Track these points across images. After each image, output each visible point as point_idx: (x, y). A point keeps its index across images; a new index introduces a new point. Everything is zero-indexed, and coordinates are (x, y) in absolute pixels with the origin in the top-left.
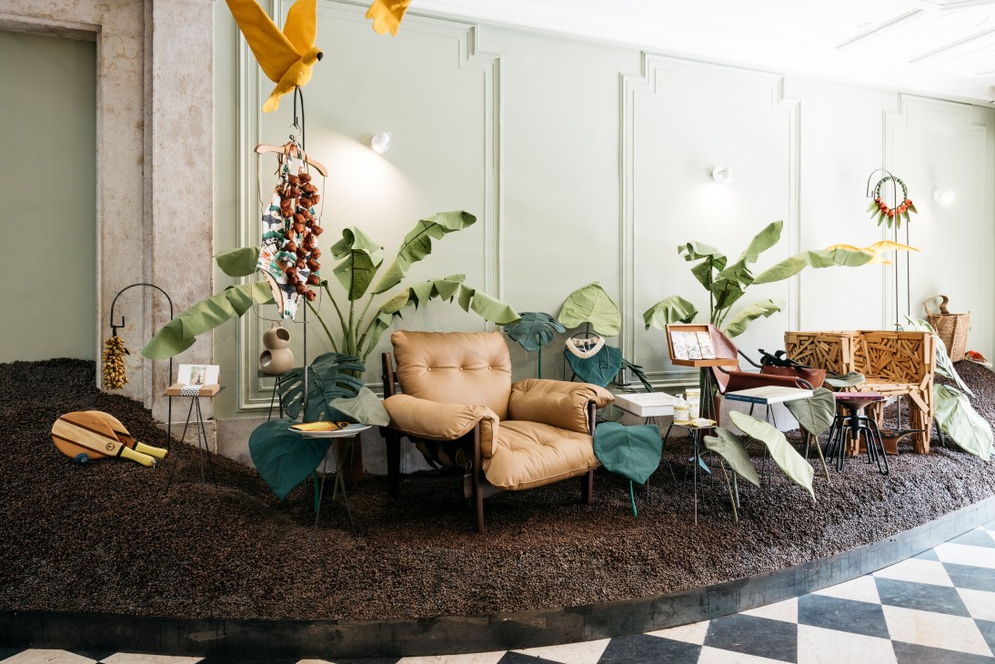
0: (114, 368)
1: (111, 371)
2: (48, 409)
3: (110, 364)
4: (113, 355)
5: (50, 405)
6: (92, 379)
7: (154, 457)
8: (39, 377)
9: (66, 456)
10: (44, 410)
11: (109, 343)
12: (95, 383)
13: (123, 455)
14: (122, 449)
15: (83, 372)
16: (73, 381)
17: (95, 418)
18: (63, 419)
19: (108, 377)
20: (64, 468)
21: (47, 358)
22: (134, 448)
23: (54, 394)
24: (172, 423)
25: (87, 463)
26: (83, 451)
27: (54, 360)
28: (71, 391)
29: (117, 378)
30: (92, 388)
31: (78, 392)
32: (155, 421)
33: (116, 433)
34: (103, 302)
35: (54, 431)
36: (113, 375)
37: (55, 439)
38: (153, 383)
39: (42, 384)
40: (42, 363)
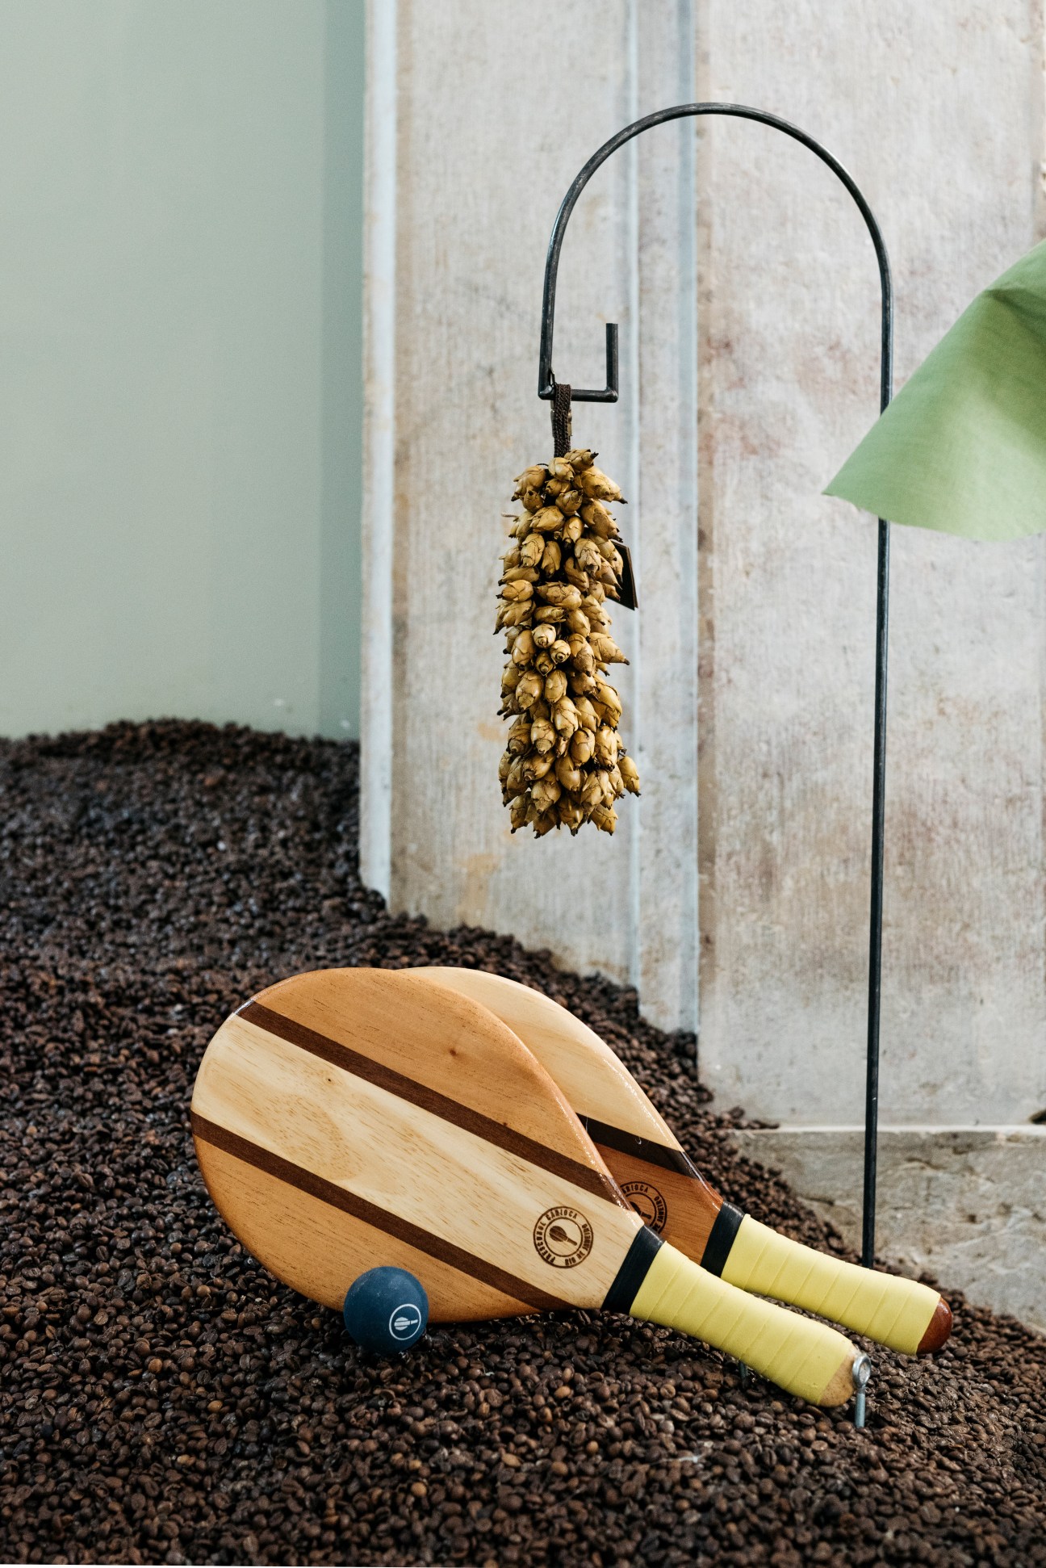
0: (572, 668)
1: (558, 685)
2: (117, 997)
3: (548, 634)
4: (562, 577)
5: (125, 973)
6: (336, 838)
7: (851, 1334)
8: (59, 815)
9: (278, 1289)
10: (94, 997)
11: (540, 493)
12: (354, 860)
13: (647, 1301)
14: (639, 1259)
15: (282, 791)
16: (237, 839)
17: (466, 1020)
18: (265, 1019)
19: (541, 732)
20: (266, 1373)
21: (93, 718)
22: (714, 1259)
23: (140, 912)
24: (881, 1128)
25: (419, 1346)
26: (387, 1251)
27: (124, 725)
28: (232, 897)
29: (587, 750)
30: (341, 888)
31: (270, 904)
32: (719, 1108)
33: (602, 1133)
34: (403, 351)
35: (207, 1101)
36: (569, 715)
37: (212, 1156)
38: (706, 858)
39: (74, 854)
40: (68, 746)
